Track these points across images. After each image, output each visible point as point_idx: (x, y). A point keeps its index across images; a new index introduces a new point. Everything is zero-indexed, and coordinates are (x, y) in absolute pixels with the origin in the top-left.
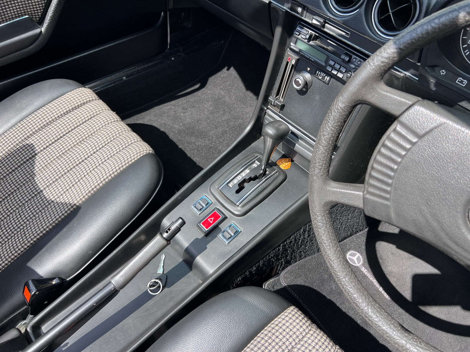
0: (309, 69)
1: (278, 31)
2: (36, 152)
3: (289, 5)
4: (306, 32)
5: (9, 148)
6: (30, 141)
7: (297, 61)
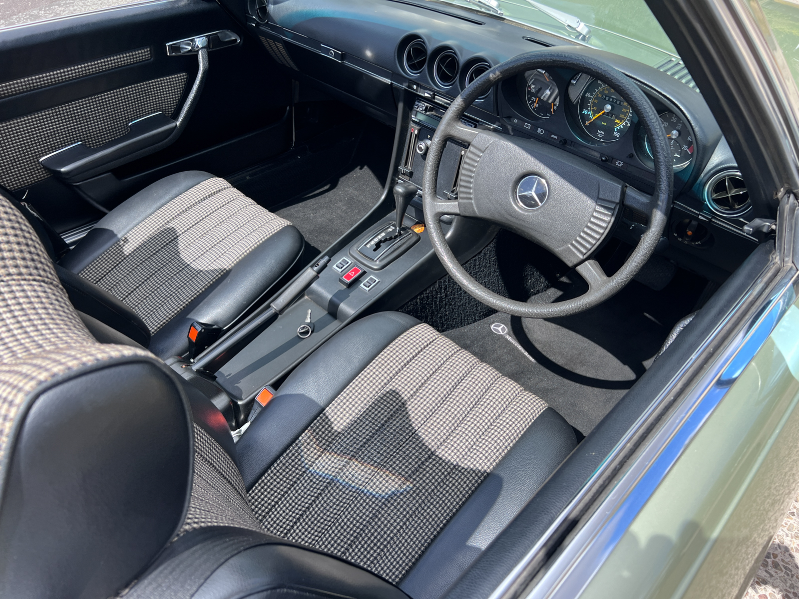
0: (429, 136)
1: (401, 106)
2: (178, 234)
3: (407, 84)
4: (423, 105)
5: (151, 233)
6: (171, 225)
7: (419, 131)
